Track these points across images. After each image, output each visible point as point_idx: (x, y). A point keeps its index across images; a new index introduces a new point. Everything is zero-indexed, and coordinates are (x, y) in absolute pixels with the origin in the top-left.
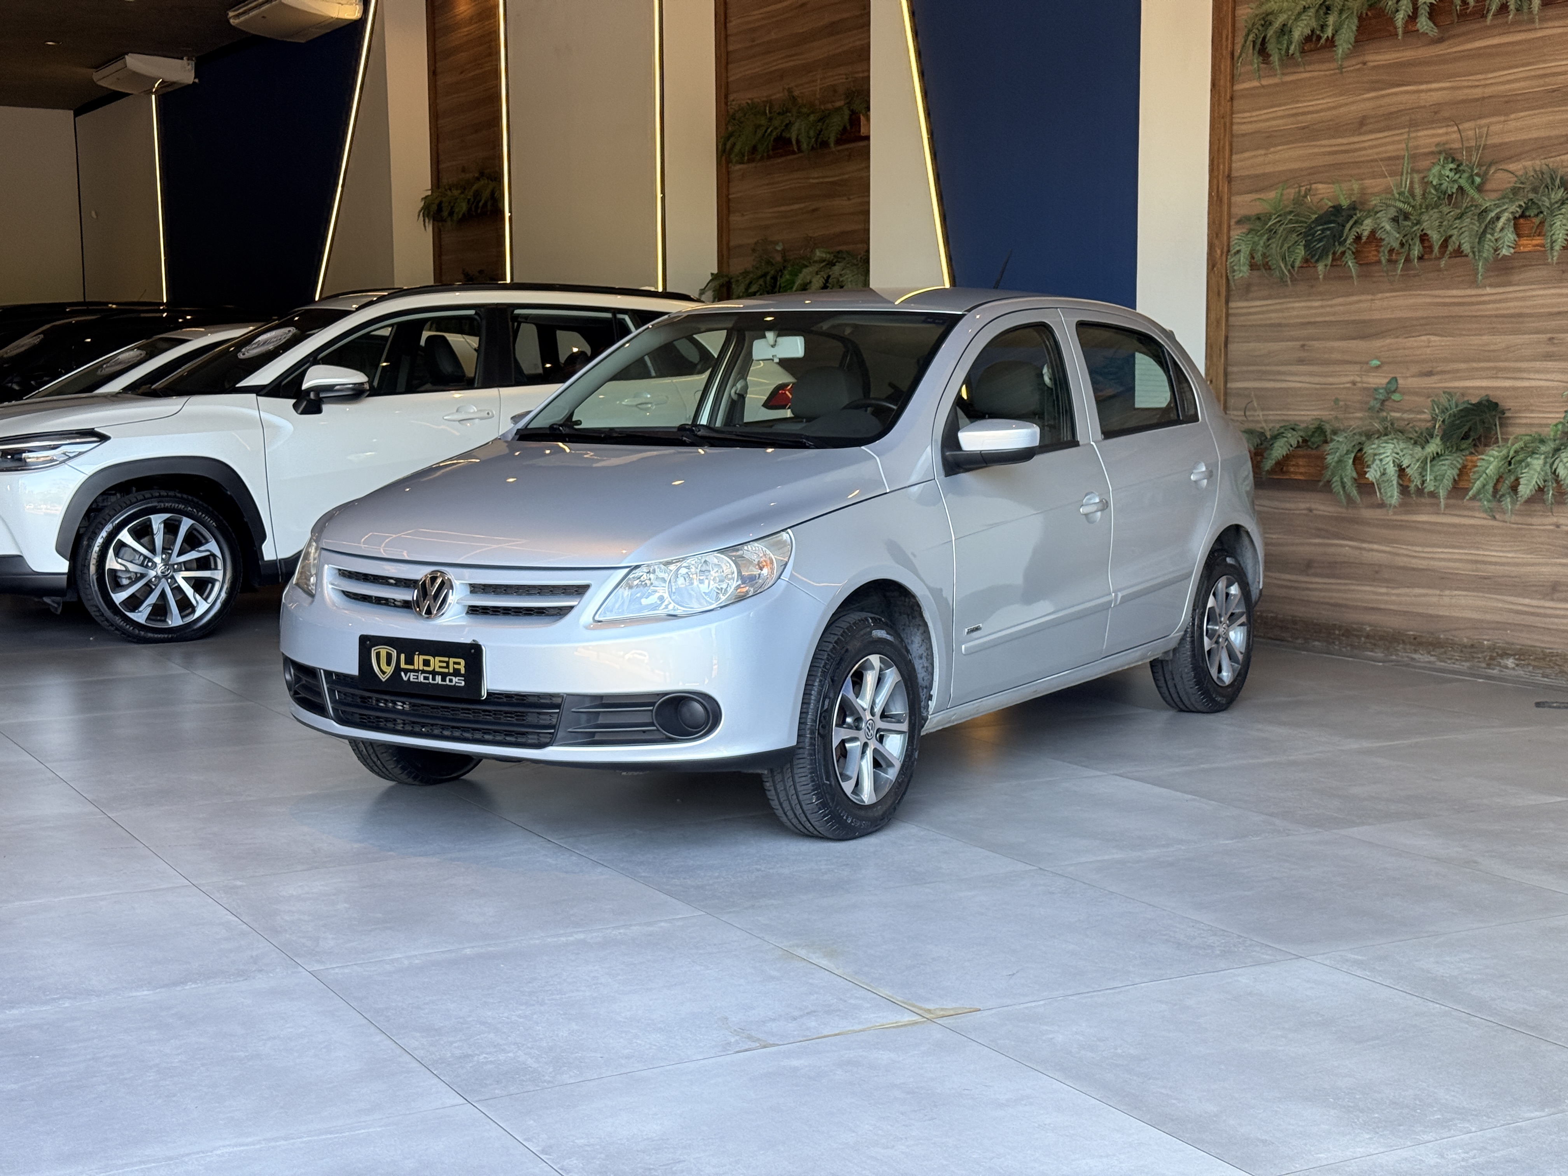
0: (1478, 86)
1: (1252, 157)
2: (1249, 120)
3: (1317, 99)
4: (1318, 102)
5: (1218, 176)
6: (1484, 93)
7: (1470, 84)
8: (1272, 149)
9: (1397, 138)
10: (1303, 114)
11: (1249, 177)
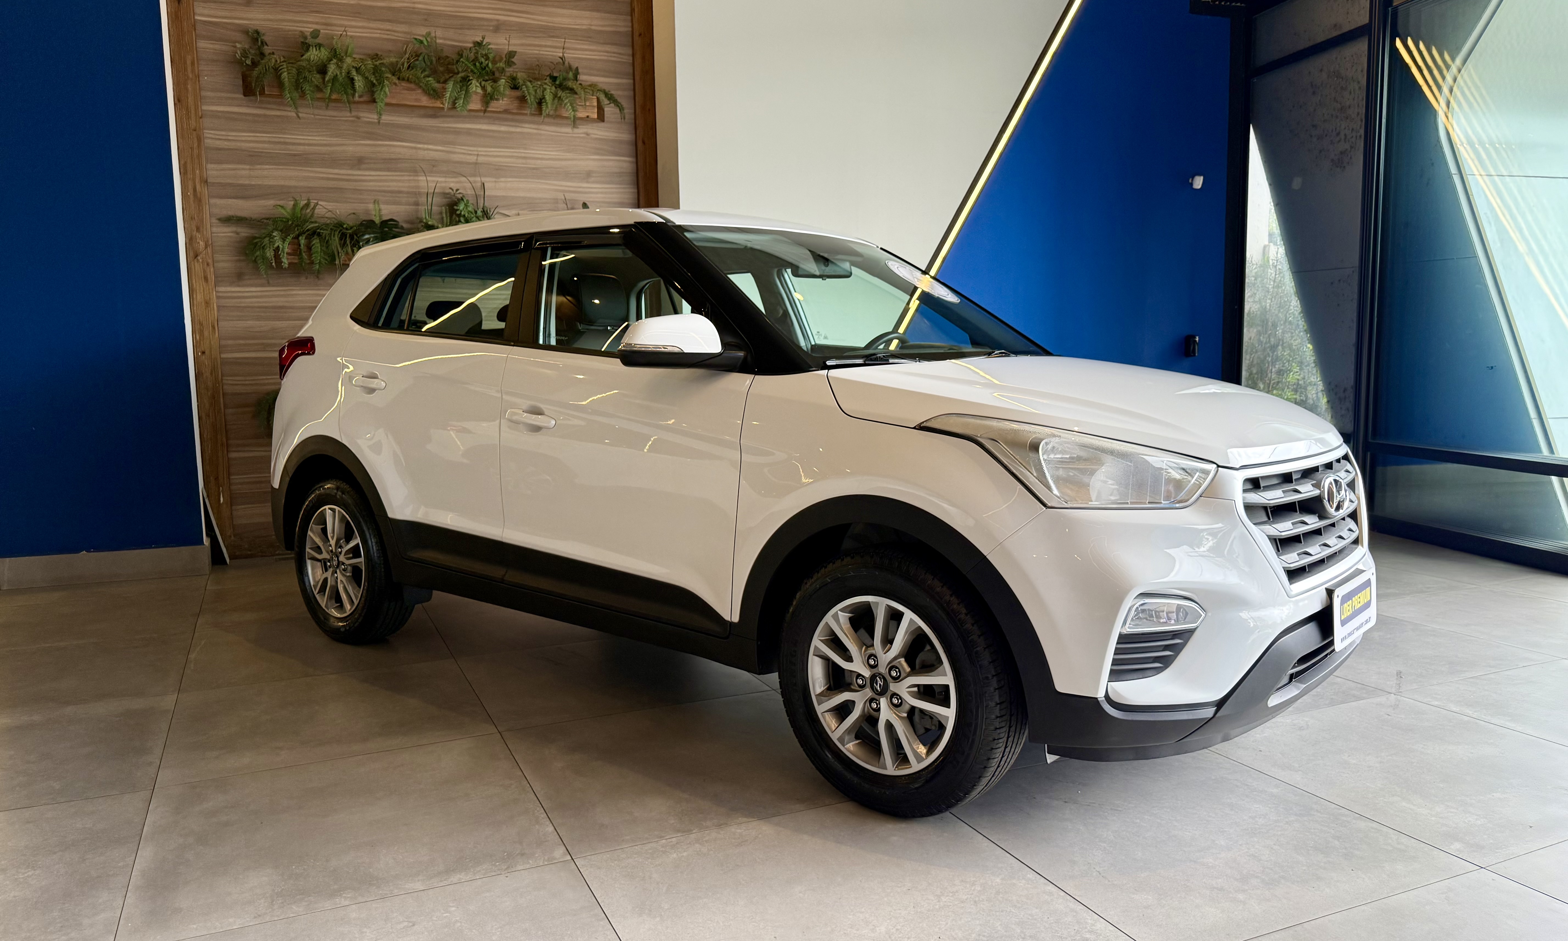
1: (234, 169)
2: (226, 138)
3: (307, 135)
5: (194, 179)
8: (258, 166)
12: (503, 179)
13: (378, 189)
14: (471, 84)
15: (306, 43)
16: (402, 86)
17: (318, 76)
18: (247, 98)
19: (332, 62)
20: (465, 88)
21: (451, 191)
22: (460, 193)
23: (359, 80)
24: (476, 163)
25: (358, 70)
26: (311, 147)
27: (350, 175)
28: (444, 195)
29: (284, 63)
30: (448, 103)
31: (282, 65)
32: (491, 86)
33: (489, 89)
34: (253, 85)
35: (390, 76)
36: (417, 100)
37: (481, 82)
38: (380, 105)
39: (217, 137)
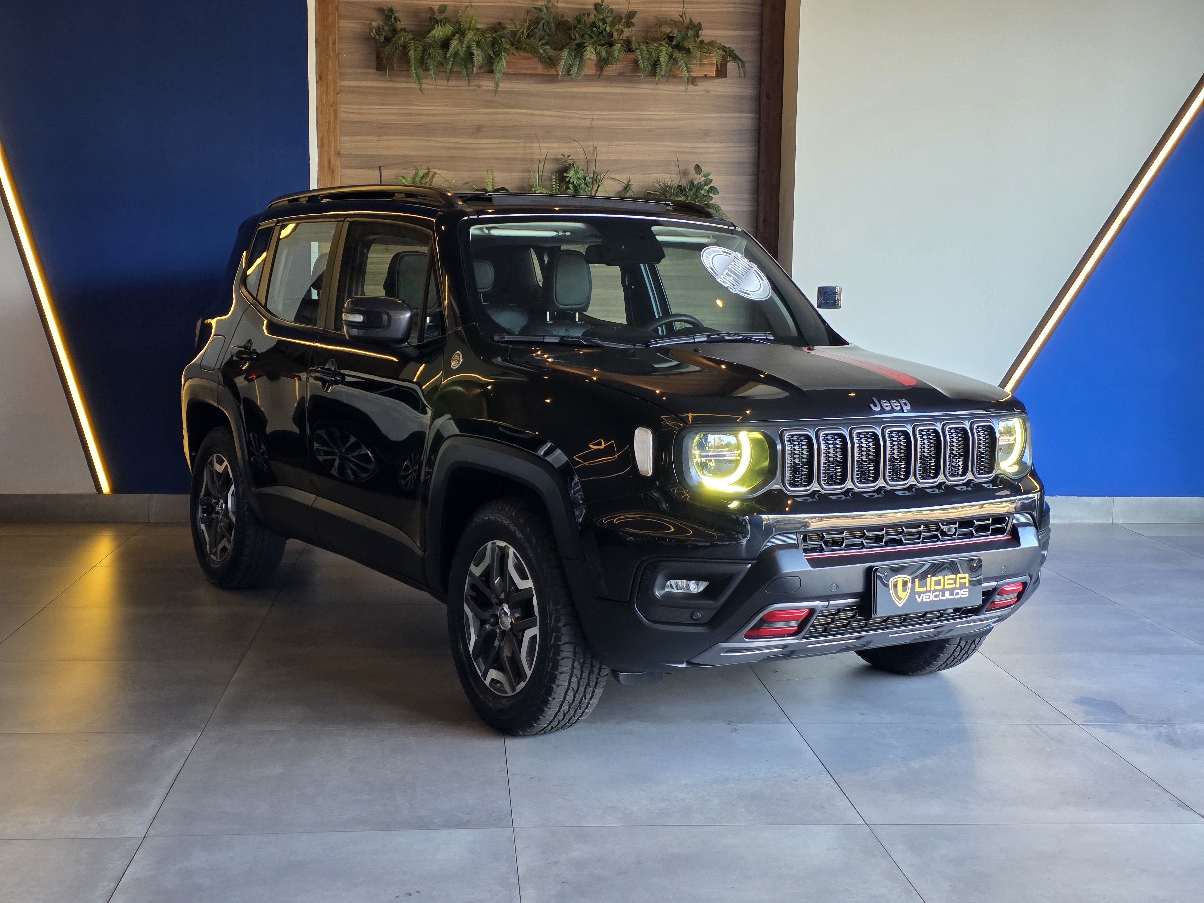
0: (586, 119)
1: (364, 141)
2: (359, 112)
3: (431, 106)
4: (433, 108)
5: (329, 151)
6: (591, 124)
7: (578, 116)
8: (386, 138)
9: (513, 145)
10: (419, 115)
11: (361, 156)
12: (616, 143)
13: (492, 156)
14: (585, 51)
15: (434, 18)
16: (520, 55)
17: (441, 51)
18: (379, 72)
19: (456, 37)
20: (580, 55)
21: (562, 156)
22: (571, 159)
23: (478, 54)
24: (591, 127)
25: (478, 43)
26: (435, 117)
27: (468, 143)
28: (557, 160)
29: (412, 41)
30: (562, 70)
31: (409, 43)
32: (606, 52)
33: (604, 54)
34: (384, 62)
35: (508, 46)
36: (534, 69)
37: (596, 47)
38: (498, 75)
39: (351, 111)
